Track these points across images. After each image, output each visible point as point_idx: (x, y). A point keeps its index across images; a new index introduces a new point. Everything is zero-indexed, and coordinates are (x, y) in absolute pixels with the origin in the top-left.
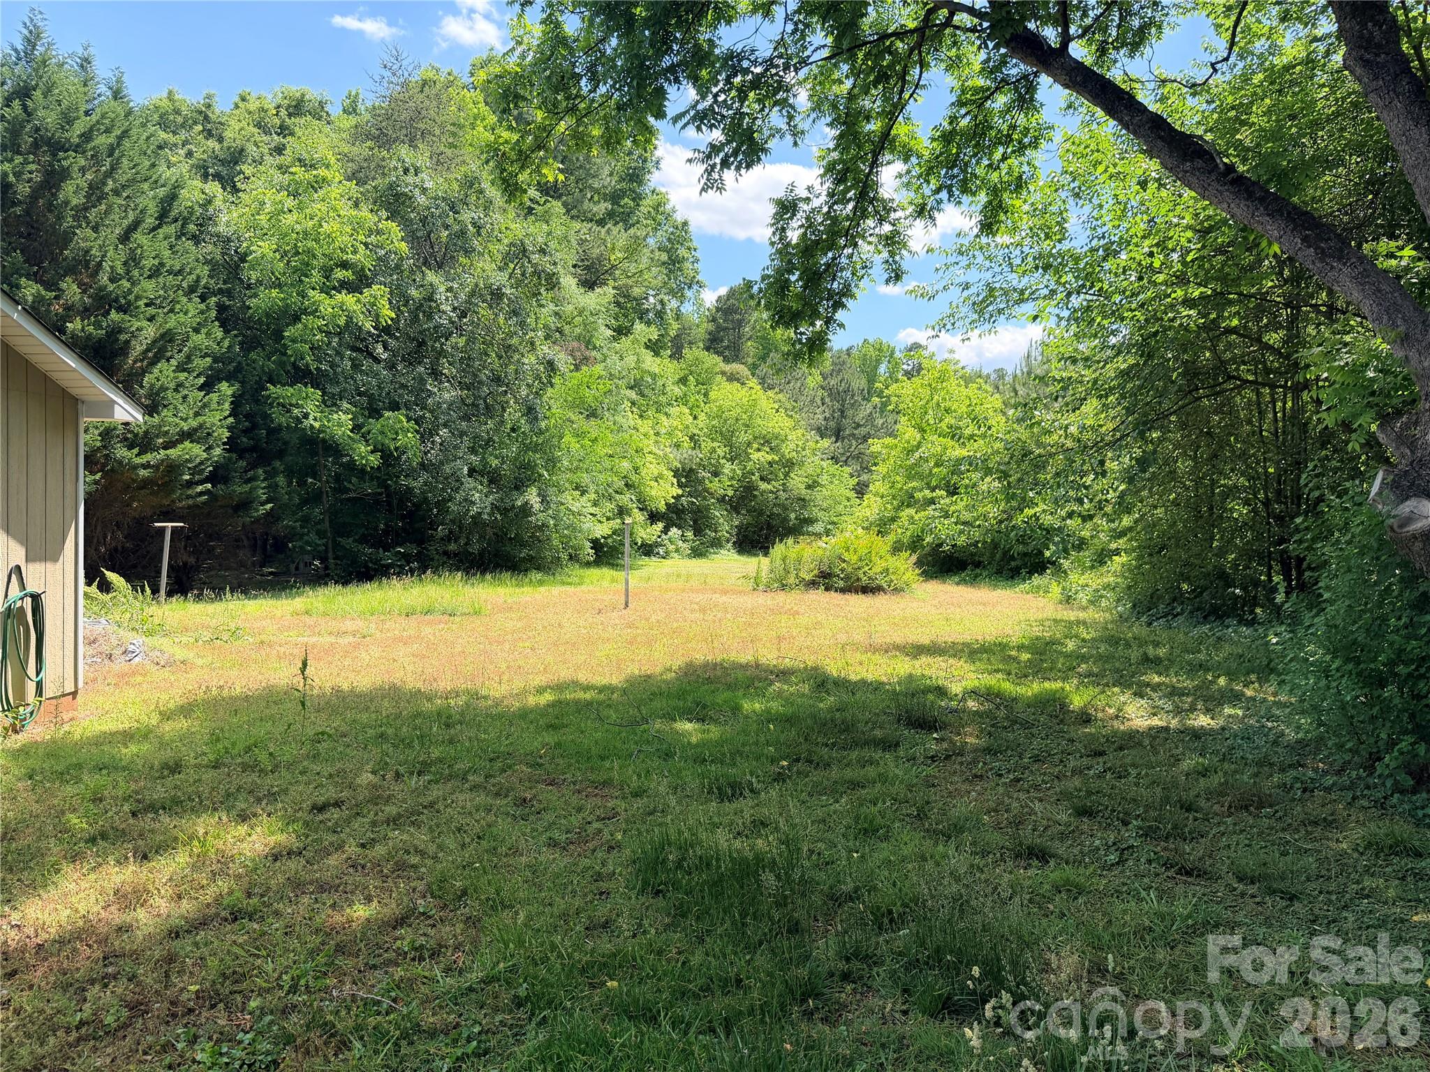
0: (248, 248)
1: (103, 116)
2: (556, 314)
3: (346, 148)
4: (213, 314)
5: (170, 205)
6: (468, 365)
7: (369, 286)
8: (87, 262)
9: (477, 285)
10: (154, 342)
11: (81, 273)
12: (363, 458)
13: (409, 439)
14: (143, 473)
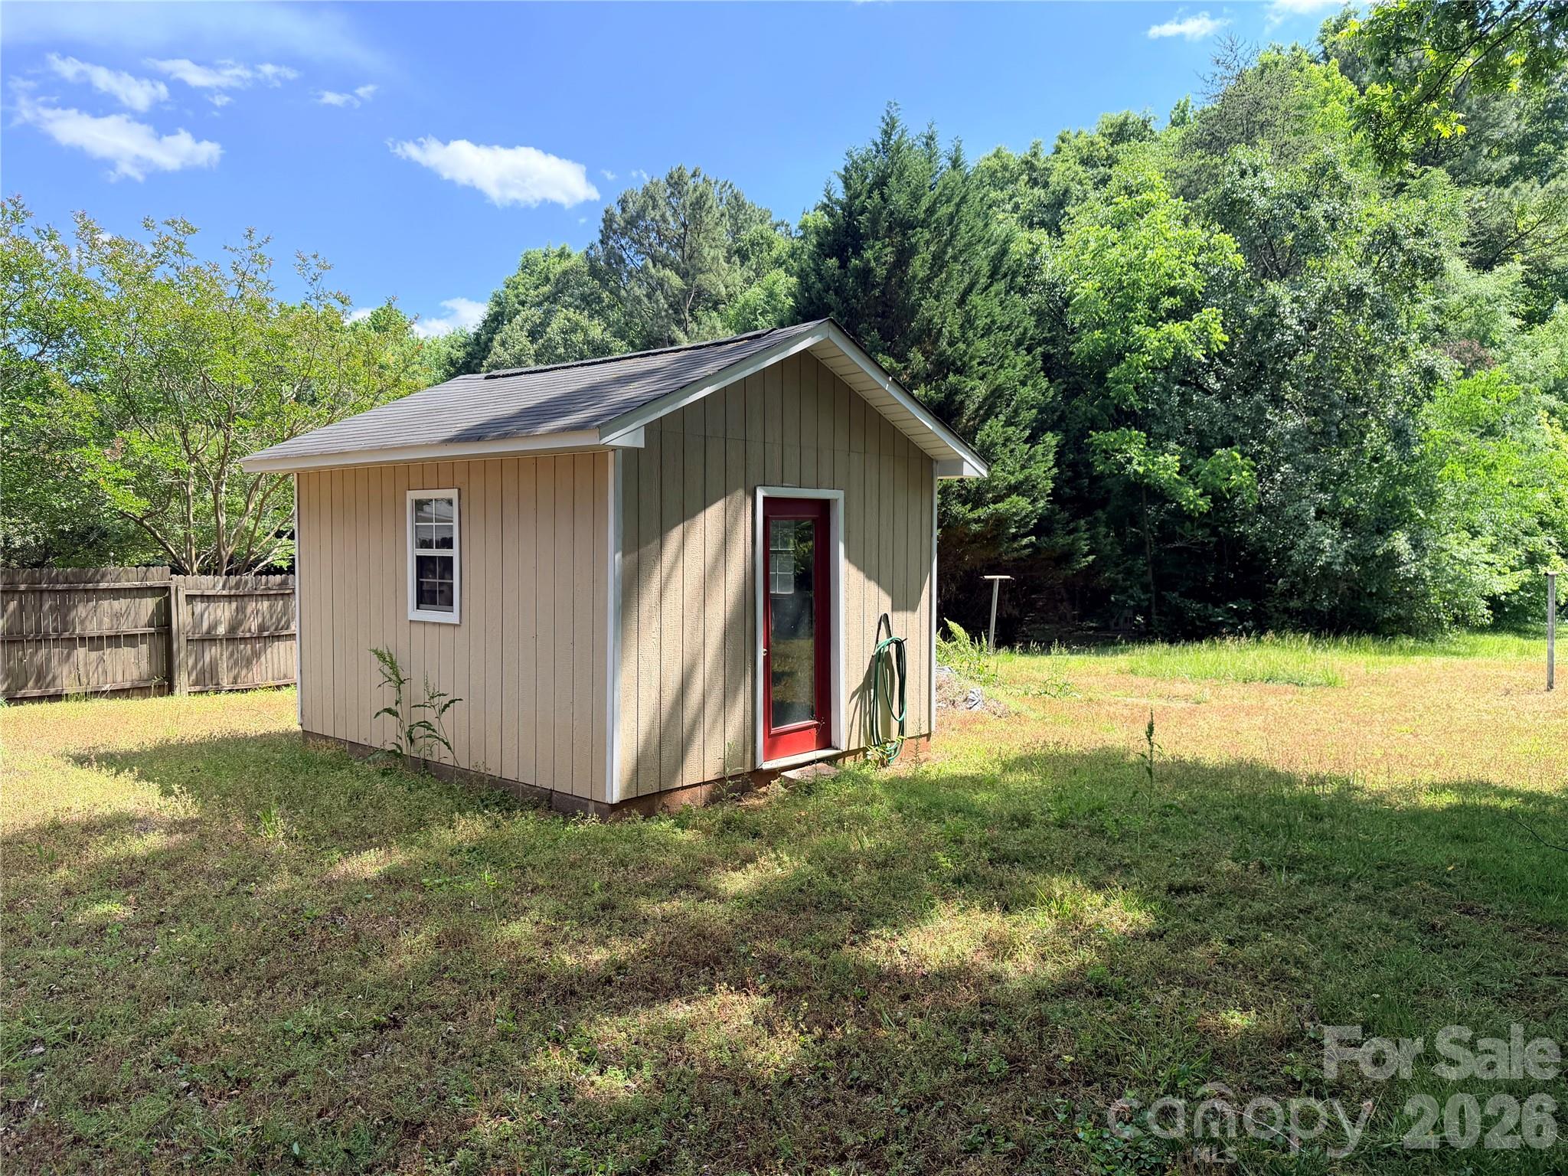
0: (1072, 291)
1: (945, 187)
2: (1436, 309)
3: (1174, 164)
4: (1039, 364)
5: (1001, 261)
6: (1315, 386)
7: (1199, 310)
8: (930, 330)
9: (1330, 289)
10: (985, 399)
11: (925, 342)
12: (1190, 502)
13: (1242, 478)
14: (975, 527)
